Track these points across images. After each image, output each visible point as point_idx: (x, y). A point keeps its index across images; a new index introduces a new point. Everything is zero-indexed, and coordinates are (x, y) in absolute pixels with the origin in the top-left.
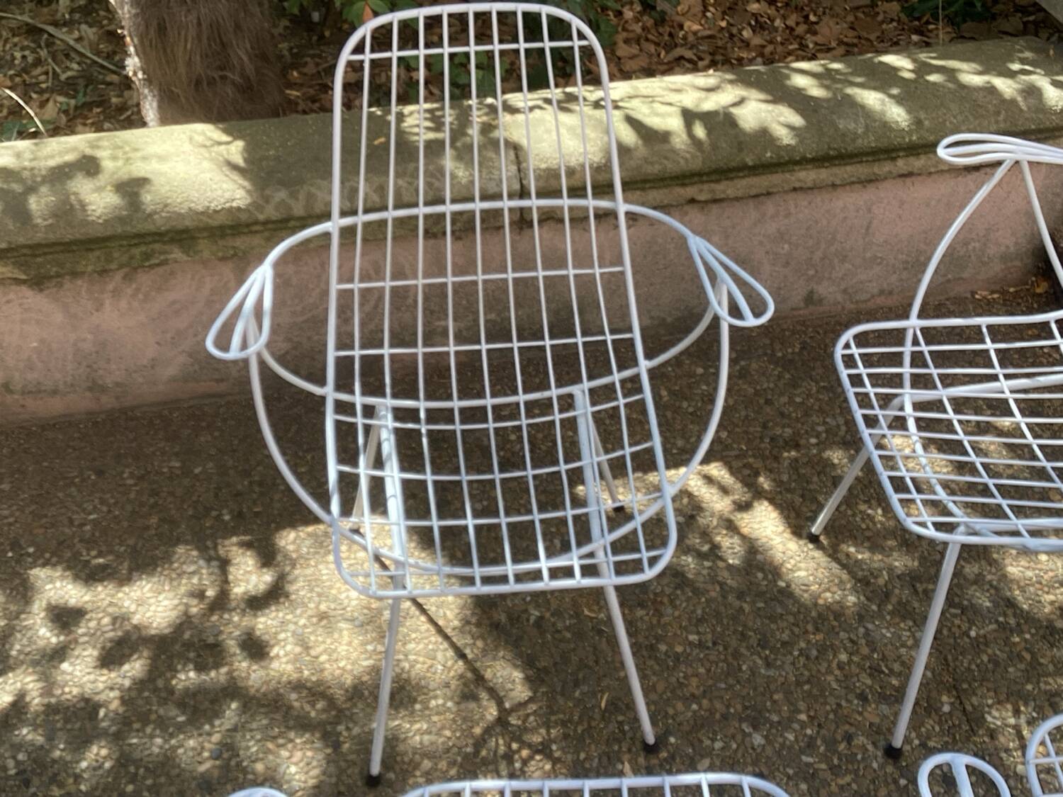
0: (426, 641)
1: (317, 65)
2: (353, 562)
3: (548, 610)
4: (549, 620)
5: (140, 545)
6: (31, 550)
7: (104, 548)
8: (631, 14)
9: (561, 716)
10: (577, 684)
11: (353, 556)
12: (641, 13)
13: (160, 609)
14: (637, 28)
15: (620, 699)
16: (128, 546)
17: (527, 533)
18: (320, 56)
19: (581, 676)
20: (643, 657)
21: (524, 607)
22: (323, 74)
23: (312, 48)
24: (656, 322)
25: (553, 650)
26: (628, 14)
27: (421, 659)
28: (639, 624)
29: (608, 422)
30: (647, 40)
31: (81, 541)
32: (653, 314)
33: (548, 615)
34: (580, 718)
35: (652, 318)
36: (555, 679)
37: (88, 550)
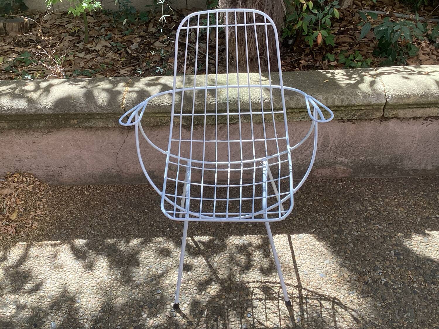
0: (336, 285)
1: (291, 59)
2: (302, 249)
3: (390, 279)
4: (390, 283)
5: (217, 232)
6: (176, 229)
7: (203, 231)
8: (425, 44)
9: (399, 324)
10: (405, 312)
11: (302, 247)
12: (430, 44)
13: (225, 256)
14: (428, 50)
15: (425, 321)
16: (213, 232)
17: (379, 247)
18: (292, 57)
19: (407, 309)
20: (435, 305)
21: (379, 277)
22: (294, 62)
23: (288, 54)
24: (435, 168)
25: (393, 296)
26: (424, 44)
27: (334, 291)
28: (433, 291)
29: (413, 206)
30: (432, 54)
31: (194, 227)
32: (434, 164)
33: (390, 282)
34: (407, 326)
35: (433, 166)
36: (395, 308)
37: (197, 231)
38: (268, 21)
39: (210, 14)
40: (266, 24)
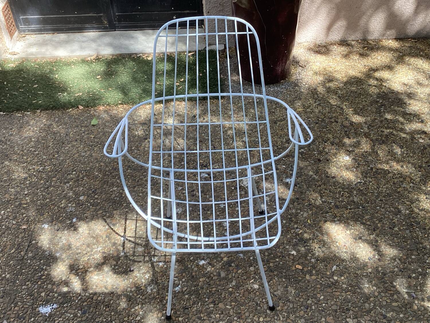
38: (250, 30)
39: (190, 21)
40: (248, 33)
